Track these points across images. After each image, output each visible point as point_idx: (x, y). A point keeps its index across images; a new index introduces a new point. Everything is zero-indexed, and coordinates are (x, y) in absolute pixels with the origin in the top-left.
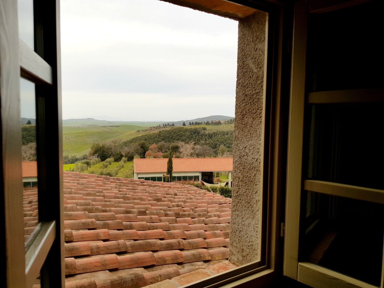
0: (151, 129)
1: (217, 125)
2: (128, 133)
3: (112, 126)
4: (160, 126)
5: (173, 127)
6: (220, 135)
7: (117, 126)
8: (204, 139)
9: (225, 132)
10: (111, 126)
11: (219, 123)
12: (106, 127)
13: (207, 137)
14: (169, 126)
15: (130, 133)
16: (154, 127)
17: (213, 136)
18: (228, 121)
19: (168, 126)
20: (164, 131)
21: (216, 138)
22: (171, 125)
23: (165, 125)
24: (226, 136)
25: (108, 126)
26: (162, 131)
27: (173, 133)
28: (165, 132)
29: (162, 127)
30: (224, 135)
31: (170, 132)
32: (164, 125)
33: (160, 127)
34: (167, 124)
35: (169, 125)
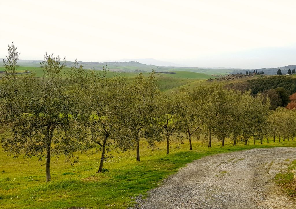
2: (195, 82)
3: (166, 73)
4: (241, 73)
5: (262, 76)
7: (172, 73)
10: (164, 73)
12: (159, 73)
14: (256, 74)
15: (197, 82)
16: (233, 75)
19: (254, 74)
20: (254, 80)
22: (258, 73)
23: (249, 72)
25: (161, 72)
26: (252, 80)
27: (269, 84)
28: (256, 82)
29: (246, 76)
31: (265, 82)
32: (247, 73)
33: (242, 76)
34: (253, 72)
35: (256, 72)
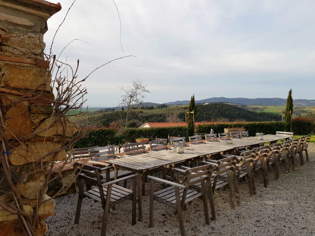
0: (95, 113)
1: (151, 109)
6: (155, 117)
8: (142, 121)
9: (158, 115)
11: (152, 108)
13: (144, 119)
16: (97, 112)
17: (149, 117)
18: (159, 106)
19: (109, 110)
21: (151, 120)
22: (112, 110)
23: (106, 109)
24: (160, 118)
29: (105, 111)
30: (158, 117)
31: (113, 115)
33: (103, 111)
